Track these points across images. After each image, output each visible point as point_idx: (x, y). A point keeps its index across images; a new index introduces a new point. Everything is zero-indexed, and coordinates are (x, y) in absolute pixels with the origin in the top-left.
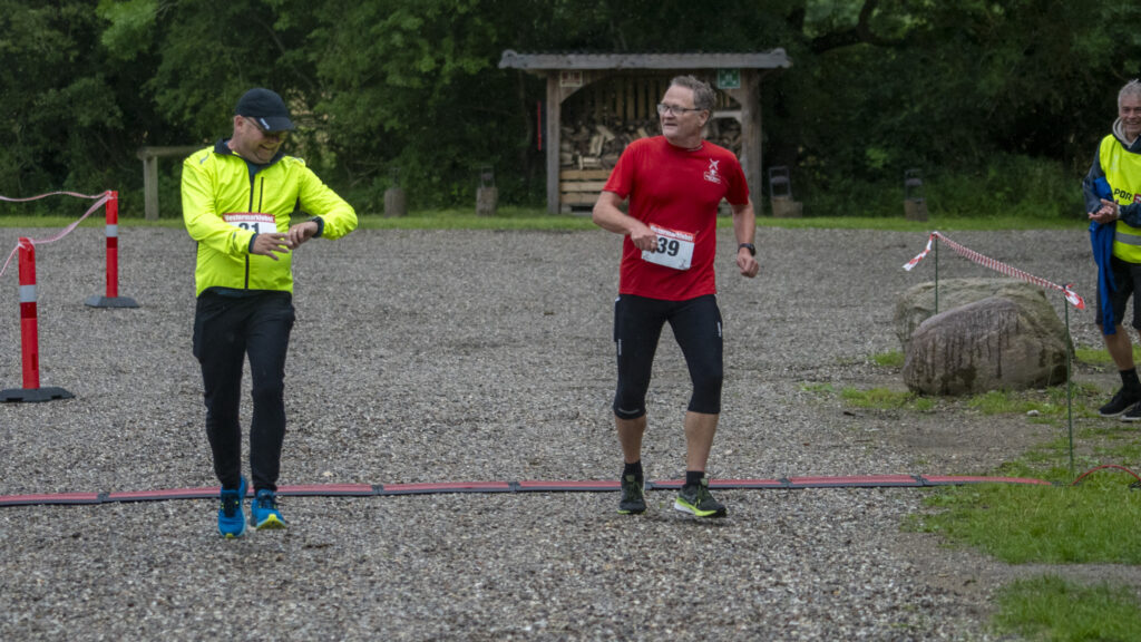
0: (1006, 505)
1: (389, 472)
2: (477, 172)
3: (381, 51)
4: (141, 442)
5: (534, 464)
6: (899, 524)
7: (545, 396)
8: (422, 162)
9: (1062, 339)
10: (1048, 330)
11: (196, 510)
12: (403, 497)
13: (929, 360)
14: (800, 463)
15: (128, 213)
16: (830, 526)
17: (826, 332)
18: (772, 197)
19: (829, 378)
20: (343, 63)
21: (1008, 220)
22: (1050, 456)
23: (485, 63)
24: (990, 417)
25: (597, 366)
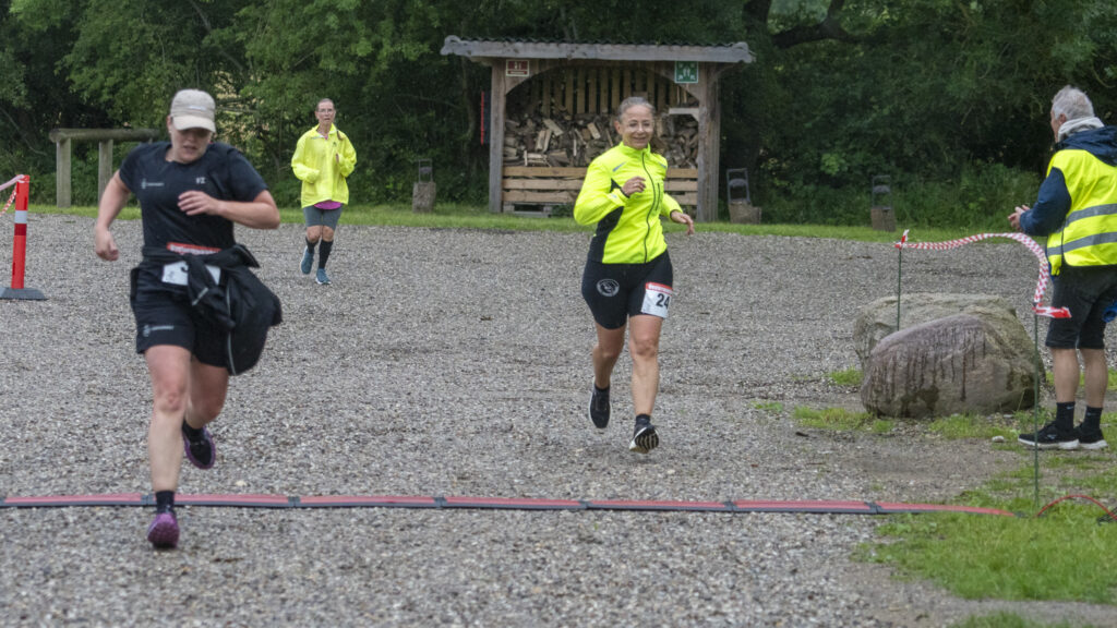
0: (964, 536)
1: (306, 483)
2: (415, 165)
3: (314, 33)
4: (42, 444)
5: (463, 478)
6: (850, 553)
7: (477, 407)
9: (1032, 360)
10: (1017, 351)
11: (98, 519)
12: (321, 511)
13: (889, 380)
14: (746, 486)
15: (39, 198)
16: (775, 553)
17: (781, 347)
18: (729, 200)
19: (782, 395)
20: (273, 44)
22: (1015, 485)
23: (425, 48)
24: (952, 443)
25: (534, 376)
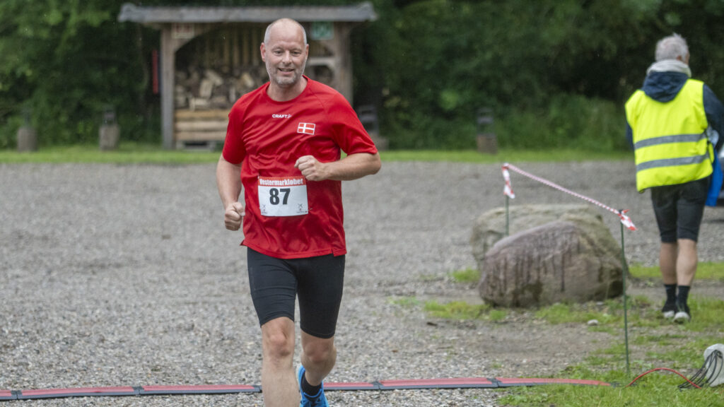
0: (571, 403)
1: (26, 379)
2: (100, 113)
3: (13, 6)
5: (155, 370)
7: (163, 310)
8: (51, 103)
9: (618, 257)
10: (605, 249)
12: (39, 401)
13: (501, 277)
14: (389, 368)
17: (410, 253)
19: (414, 293)
21: (568, 153)
22: (609, 361)
23: (106, 15)
24: (555, 327)
25: (209, 283)
